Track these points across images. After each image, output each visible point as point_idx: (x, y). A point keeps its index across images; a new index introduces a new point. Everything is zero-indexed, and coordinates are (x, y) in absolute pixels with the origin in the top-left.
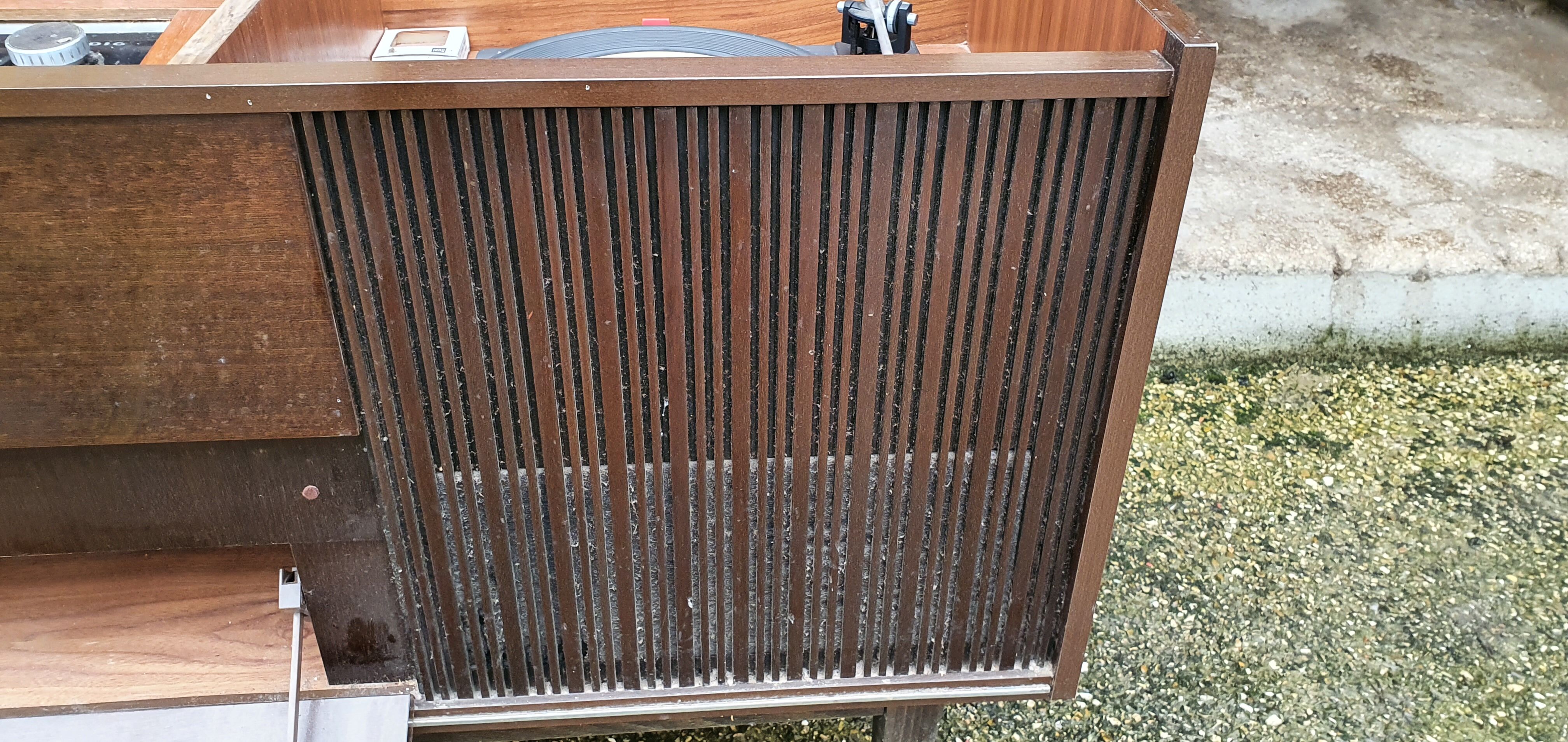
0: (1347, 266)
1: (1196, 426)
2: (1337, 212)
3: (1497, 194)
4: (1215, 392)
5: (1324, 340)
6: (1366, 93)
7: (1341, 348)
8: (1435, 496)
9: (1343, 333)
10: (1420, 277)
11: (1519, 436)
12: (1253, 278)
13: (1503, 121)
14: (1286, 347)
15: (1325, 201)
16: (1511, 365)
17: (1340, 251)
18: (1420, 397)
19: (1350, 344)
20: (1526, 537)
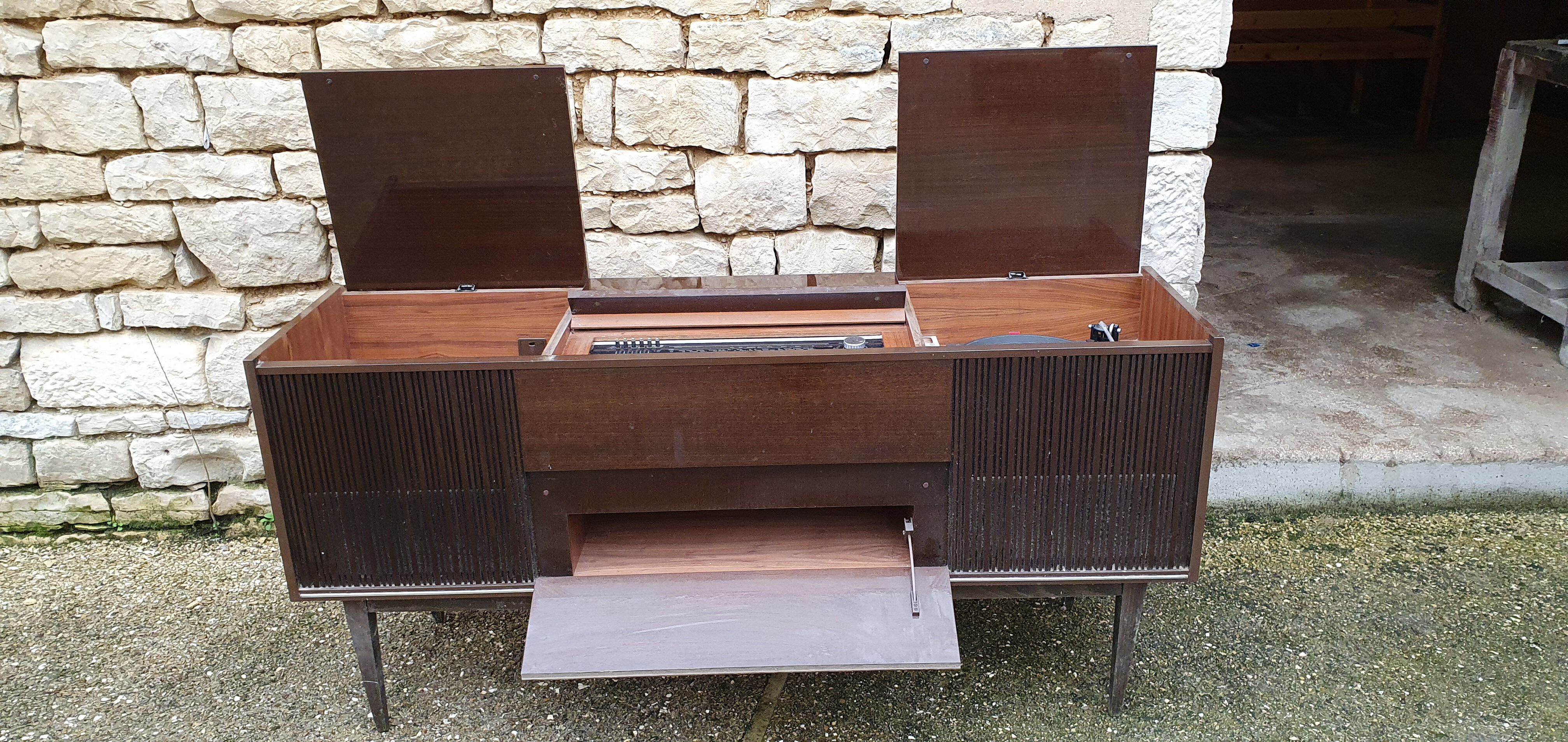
0: (1347, 458)
1: (1266, 541)
2: (1343, 431)
3: (1440, 422)
4: (1277, 526)
5: (1339, 500)
6: (1370, 370)
7: (1349, 504)
8: (1397, 572)
9: (1349, 495)
10: (1391, 464)
11: (1450, 547)
12: (1294, 464)
13: (1452, 384)
14: (1317, 503)
15: (1337, 426)
16: (1451, 515)
17: (1343, 450)
18: (1396, 529)
19: (1354, 502)
20: (1445, 589)
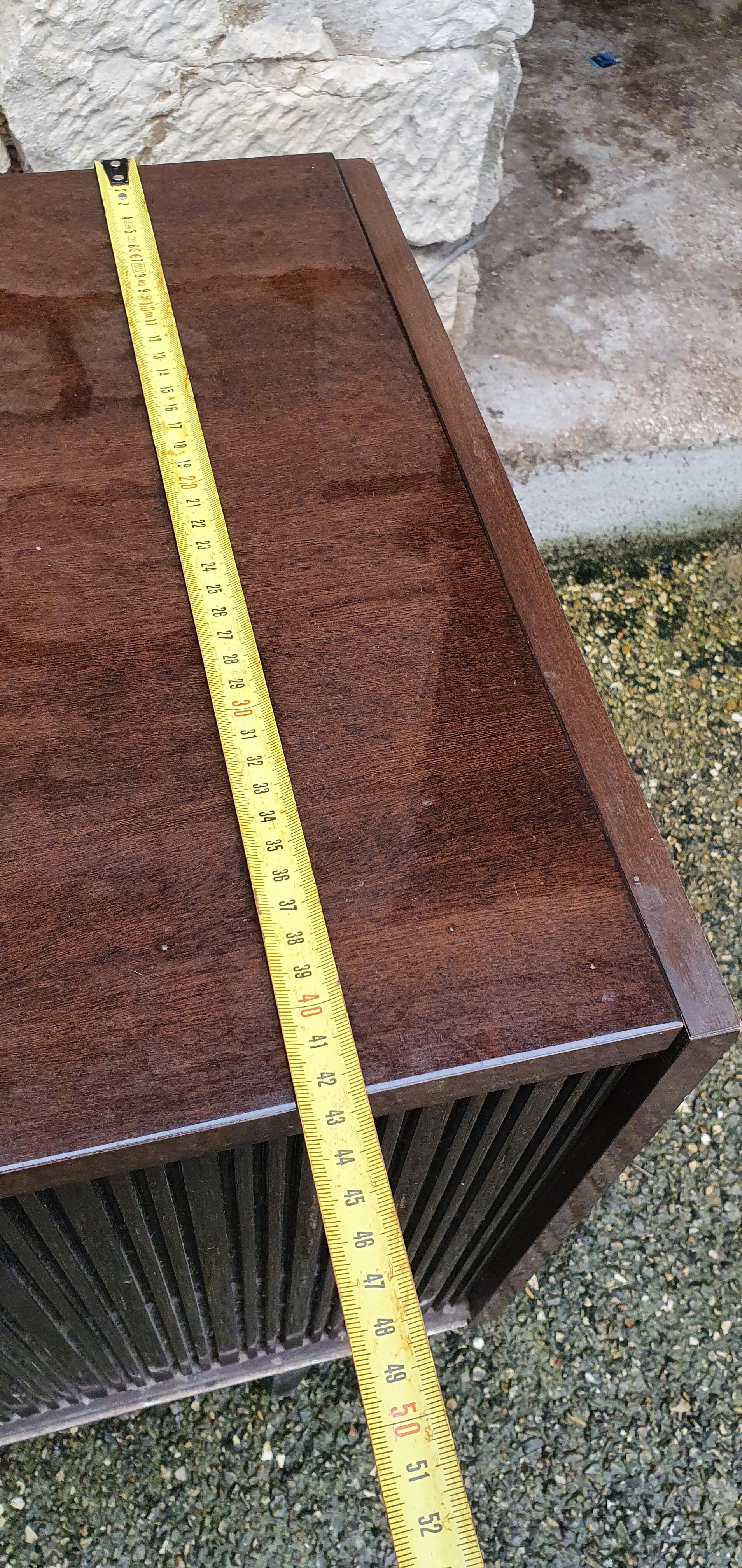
1: (615, 645)
4: (636, 592)
